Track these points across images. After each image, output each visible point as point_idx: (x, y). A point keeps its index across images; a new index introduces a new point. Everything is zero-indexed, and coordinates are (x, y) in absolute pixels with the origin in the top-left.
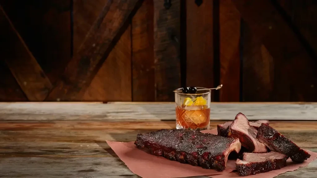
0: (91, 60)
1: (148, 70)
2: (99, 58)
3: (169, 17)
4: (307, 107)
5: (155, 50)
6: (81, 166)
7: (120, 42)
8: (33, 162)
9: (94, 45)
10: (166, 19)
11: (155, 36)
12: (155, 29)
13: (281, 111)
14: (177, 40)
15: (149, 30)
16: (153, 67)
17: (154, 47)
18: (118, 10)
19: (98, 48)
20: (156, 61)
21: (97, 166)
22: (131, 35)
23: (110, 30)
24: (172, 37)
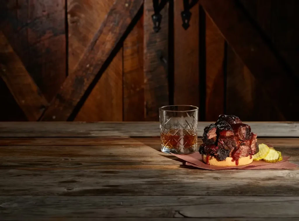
0: (85, 80)
1: (138, 89)
2: (92, 78)
3: (158, 40)
4: (296, 126)
5: (145, 70)
6: (62, 178)
7: (112, 63)
8: (11, 174)
9: (88, 66)
10: (156, 42)
11: (144, 58)
12: (145, 51)
13: (269, 129)
14: (166, 61)
15: (139, 52)
16: (143, 86)
17: (144, 67)
18: (110, 33)
19: (92, 68)
20: (145, 81)
21: (80, 177)
22: (123, 57)
23: (103, 52)
24: (161, 58)
